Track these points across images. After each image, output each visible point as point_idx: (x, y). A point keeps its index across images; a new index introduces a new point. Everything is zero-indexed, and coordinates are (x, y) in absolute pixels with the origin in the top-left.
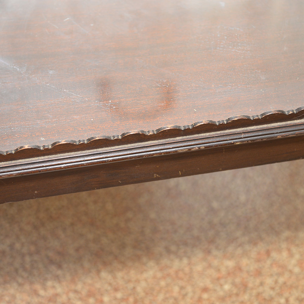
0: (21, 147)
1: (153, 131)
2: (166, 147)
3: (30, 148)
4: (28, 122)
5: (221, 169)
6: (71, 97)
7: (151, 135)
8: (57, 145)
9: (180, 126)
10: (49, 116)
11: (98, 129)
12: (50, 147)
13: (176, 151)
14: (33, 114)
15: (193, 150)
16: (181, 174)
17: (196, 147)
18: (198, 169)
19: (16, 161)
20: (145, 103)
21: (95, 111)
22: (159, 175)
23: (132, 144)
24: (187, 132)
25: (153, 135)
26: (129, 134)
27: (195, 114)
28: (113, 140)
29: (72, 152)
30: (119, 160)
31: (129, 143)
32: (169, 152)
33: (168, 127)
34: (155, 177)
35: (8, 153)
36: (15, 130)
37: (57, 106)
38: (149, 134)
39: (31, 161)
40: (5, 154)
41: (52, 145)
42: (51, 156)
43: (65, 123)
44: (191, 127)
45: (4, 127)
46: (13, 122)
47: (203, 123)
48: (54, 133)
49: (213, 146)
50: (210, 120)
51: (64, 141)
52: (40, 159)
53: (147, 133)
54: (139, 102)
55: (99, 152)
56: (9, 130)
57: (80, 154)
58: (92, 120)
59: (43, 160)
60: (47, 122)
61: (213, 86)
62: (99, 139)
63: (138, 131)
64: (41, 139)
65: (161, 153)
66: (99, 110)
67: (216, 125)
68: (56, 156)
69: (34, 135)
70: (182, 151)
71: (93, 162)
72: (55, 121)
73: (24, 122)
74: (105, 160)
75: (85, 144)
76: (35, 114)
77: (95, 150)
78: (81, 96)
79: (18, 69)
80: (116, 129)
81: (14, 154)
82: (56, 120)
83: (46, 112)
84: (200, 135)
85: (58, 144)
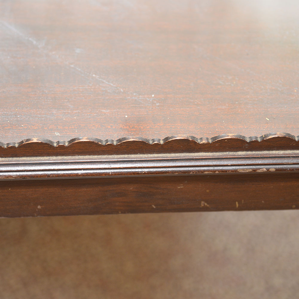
0: (28, 140)
1: (207, 139)
2: (222, 163)
3: (39, 142)
4: (41, 110)
5: (294, 206)
6: (101, 84)
7: (204, 143)
8: (76, 142)
9: (245, 137)
10: (70, 105)
11: (133, 129)
12: (67, 144)
13: (236, 171)
14: (49, 100)
15: (259, 171)
16: (239, 206)
17: (264, 169)
18: (263, 202)
19: (18, 158)
20: (200, 103)
21: (132, 105)
22: (208, 204)
23: (177, 153)
24: (254, 145)
25: (206, 144)
26: (175, 139)
27: (267, 124)
28: (152, 145)
29: (94, 155)
30: (157, 173)
31: (173, 151)
32: (226, 171)
33: (228, 136)
34: (202, 205)
35: (10, 146)
36: (22, 119)
37: (82, 94)
38: (201, 143)
39: (39, 161)
40: (5, 147)
41: (70, 142)
42: (66, 157)
43: (89, 117)
44: (259, 140)
45: (7, 114)
46: (20, 109)
47: (276, 136)
48: (73, 127)
49: (287, 169)
50: (287, 133)
51: (86, 138)
52: (52, 159)
53: (199, 141)
54: (192, 101)
55: (132, 158)
56: (14, 117)
57: (106, 159)
58: (126, 116)
59: (54, 160)
60: (65, 113)
61: (296, 91)
62: (133, 141)
63: (188, 137)
64: (56, 133)
65: (215, 171)
66: (137, 106)
67: (295, 140)
68: (74, 157)
69: (46, 128)
70: (244, 172)
71: (122, 172)
72: (76, 113)
73: (34, 110)
74: (138, 172)
75: (114, 145)
76: (51, 100)
77: (126, 156)
78: (115, 86)
79: (35, 42)
80: (158, 132)
81: (18, 147)
82: (79, 112)
83: (65, 100)
84: (271, 152)
85: (78, 141)
